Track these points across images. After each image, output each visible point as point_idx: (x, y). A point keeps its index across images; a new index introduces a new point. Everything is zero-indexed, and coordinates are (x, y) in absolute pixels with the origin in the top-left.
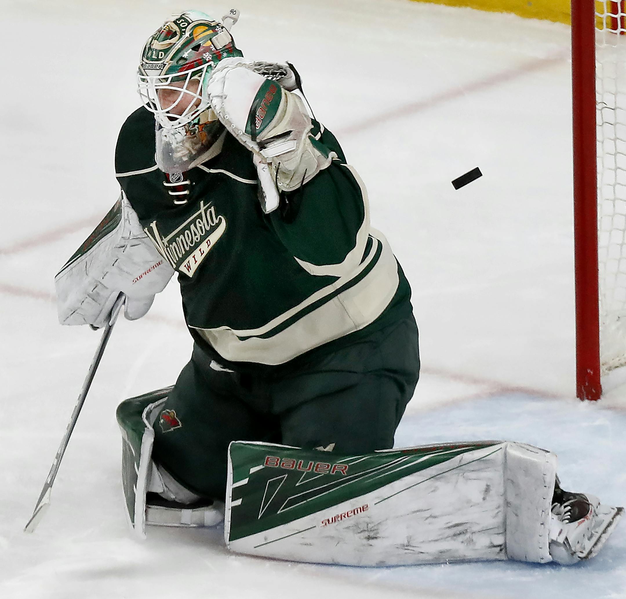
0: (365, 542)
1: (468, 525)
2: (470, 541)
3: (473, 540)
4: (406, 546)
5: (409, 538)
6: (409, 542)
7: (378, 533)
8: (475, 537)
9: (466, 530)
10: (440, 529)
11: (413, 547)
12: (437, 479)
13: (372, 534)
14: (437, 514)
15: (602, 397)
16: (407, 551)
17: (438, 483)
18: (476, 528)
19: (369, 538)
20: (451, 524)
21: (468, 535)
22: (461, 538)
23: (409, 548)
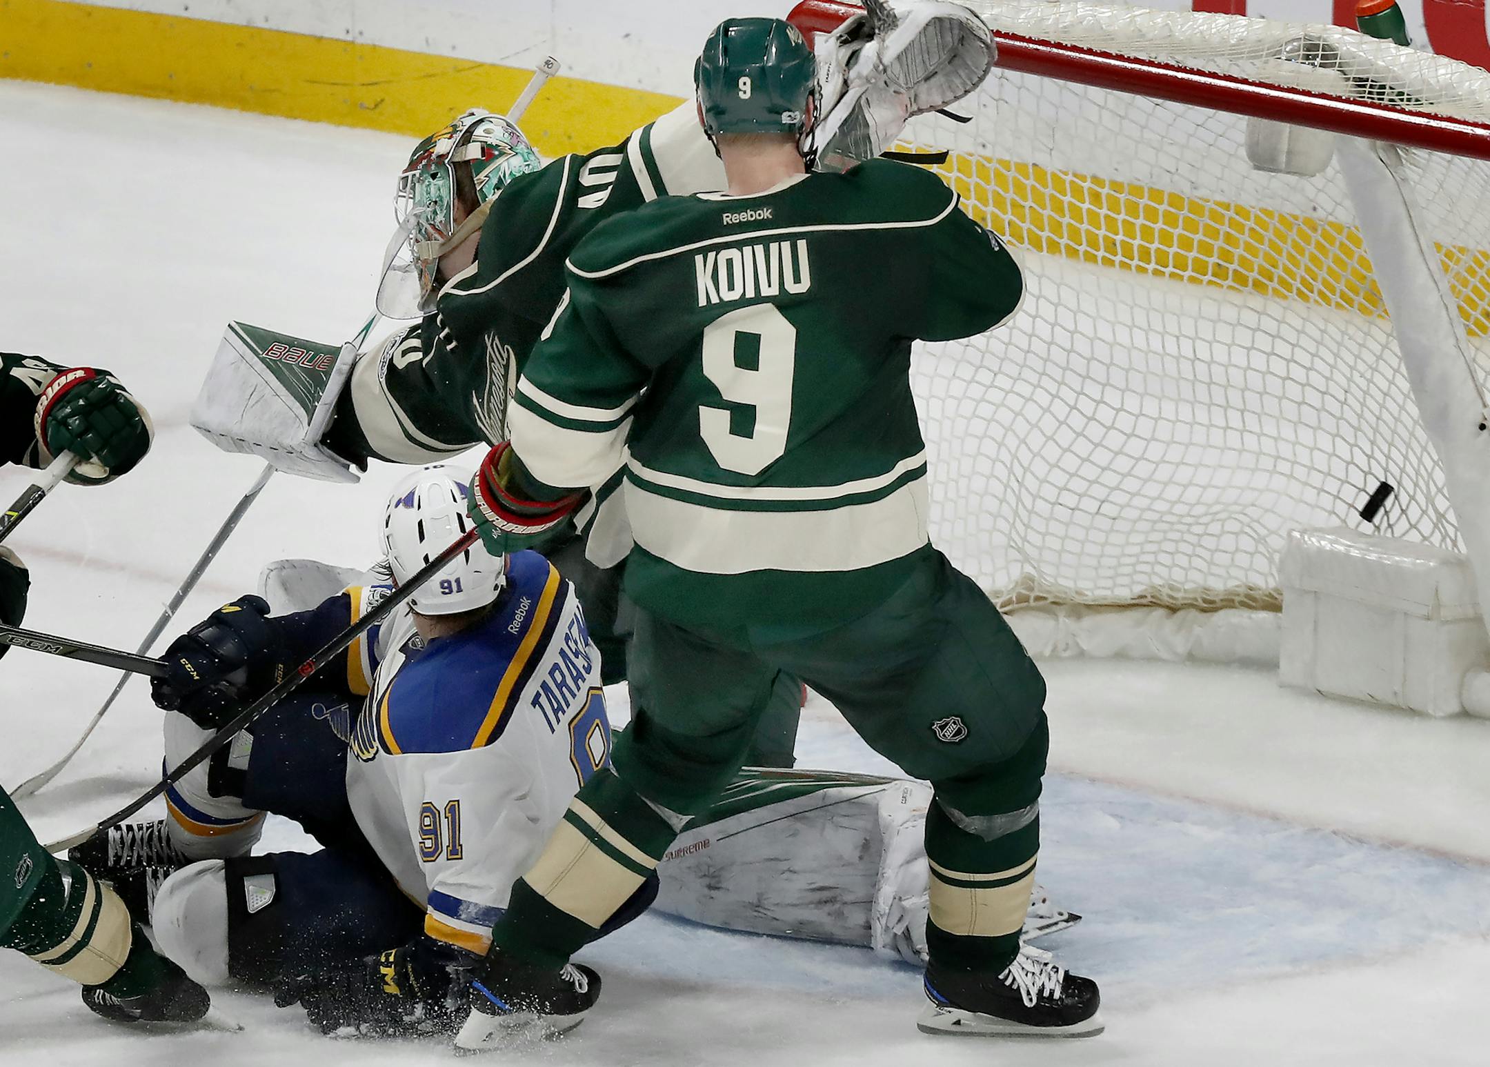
0: (706, 891)
1: (838, 891)
2: (840, 915)
3: (843, 913)
4: (757, 906)
5: (760, 896)
6: (759, 901)
7: (719, 882)
8: (846, 910)
9: (835, 898)
10: (800, 890)
11: (765, 909)
12: (800, 820)
13: (713, 882)
14: (796, 868)
15: (806, 704)
16: (756, 914)
17: (799, 825)
18: (849, 898)
19: (710, 887)
20: (813, 886)
21: (837, 906)
22: (828, 908)
23: (760, 909)
